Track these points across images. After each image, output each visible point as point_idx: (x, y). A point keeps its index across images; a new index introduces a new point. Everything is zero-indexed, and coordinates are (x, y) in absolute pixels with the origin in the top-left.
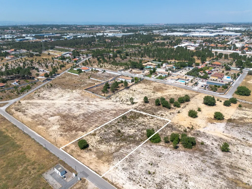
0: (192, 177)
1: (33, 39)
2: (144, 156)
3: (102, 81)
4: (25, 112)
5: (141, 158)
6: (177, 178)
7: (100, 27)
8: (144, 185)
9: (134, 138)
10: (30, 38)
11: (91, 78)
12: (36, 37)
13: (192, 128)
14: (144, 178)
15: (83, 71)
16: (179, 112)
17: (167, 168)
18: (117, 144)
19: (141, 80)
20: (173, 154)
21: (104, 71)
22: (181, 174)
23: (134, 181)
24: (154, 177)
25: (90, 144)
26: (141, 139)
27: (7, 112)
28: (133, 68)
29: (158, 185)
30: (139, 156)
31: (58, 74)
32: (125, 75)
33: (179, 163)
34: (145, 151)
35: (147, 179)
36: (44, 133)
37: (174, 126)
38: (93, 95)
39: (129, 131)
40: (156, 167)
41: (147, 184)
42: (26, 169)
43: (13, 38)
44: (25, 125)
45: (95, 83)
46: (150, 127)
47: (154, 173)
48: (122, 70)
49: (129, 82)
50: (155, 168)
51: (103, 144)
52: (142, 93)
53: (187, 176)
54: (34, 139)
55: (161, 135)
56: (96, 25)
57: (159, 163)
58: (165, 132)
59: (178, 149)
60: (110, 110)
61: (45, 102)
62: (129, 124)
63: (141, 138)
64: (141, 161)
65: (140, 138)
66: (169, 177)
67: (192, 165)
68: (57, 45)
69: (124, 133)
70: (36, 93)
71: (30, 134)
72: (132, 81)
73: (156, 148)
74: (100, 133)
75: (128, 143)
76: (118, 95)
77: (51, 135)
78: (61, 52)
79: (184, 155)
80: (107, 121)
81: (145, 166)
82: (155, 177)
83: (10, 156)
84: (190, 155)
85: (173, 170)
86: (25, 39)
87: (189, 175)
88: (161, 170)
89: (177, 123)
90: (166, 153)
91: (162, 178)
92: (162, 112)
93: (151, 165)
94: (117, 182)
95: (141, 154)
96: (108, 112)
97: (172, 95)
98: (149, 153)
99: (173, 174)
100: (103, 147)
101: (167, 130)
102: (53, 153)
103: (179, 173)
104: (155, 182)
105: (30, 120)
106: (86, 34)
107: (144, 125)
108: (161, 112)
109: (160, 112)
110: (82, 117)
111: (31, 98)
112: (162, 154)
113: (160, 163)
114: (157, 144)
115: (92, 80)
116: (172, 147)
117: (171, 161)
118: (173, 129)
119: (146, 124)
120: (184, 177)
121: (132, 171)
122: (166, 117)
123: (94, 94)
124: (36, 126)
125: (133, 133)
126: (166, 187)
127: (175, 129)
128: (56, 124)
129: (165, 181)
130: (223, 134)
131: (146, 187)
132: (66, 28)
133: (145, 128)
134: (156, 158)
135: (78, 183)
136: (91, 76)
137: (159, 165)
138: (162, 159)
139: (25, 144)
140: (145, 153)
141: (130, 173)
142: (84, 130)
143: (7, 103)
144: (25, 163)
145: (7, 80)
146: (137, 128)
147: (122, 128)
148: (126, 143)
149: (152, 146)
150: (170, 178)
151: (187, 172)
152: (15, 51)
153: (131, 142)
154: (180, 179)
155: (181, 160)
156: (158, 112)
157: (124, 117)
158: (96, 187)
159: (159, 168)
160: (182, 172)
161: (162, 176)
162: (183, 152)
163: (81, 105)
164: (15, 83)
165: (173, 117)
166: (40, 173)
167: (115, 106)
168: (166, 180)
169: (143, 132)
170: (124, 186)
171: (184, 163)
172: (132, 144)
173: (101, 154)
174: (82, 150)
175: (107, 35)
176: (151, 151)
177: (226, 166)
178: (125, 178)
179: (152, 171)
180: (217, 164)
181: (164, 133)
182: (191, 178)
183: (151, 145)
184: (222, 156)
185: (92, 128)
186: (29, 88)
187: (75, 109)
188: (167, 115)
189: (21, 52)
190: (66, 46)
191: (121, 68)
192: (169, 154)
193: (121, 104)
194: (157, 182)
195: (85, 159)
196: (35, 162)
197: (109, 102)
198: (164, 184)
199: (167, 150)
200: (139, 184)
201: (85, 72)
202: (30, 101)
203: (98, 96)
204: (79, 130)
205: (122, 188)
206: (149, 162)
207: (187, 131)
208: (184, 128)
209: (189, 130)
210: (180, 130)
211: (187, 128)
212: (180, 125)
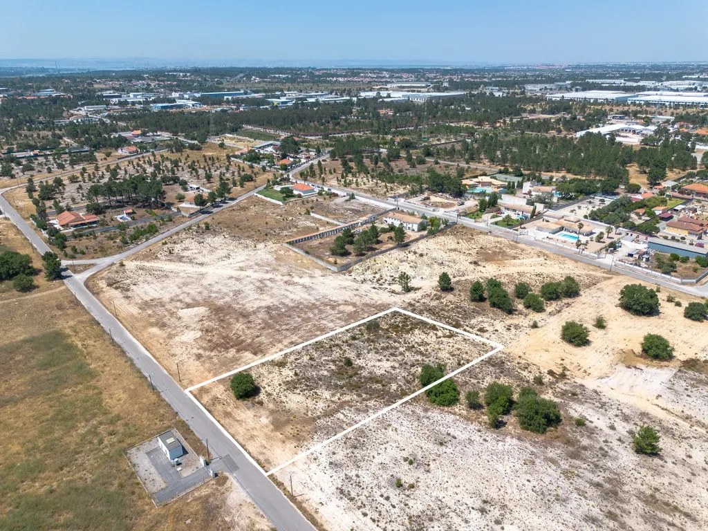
0: (519, 513)
1: (193, 106)
2: (398, 438)
3: (338, 223)
4: (128, 290)
5: (388, 442)
6: (473, 508)
7: (374, 73)
8: (376, 516)
9: (383, 386)
10: (187, 102)
11: (312, 214)
12: (202, 100)
13: (563, 376)
14: (382, 496)
15: (296, 192)
16: (535, 326)
17: (452, 479)
18: (333, 395)
19: (447, 225)
20: (481, 441)
21: (352, 197)
22: (489, 499)
23: (352, 499)
24: (408, 496)
25: (264, 388)
26: (402, 390)
27: (88, 287)
28: (434, 192)
29: (413, 519)
30: (383, 436)
31: (232, 199)
32: (405, 210)
33: (491, 469)
34: (405, 423)
35: (388, 498)
36: (159, 346)
37: (509, 364)
38: (307, 259)
39: (375, 363)
40: (422, 470)
41: (384, 513)
42: (94, 432)
43: (147, 102)
44: (121, 322)
45: (320, 229)
46: (436, 358)
47: (412, 486)
48: (400, 196)
49: (413, 230)
50: (420, 473)
51: (298, 391)
52: (442, 263)
53: (504, 507)
54: (131, 360)
55: (462, 386)
56: (365, 69)
57: (434, 460)
58: (476, 378)
59: (503, 429)
60: (340, 302)
61: (183, 268)
62: (382, 345)
63: (404, 387)
64: (386, 448)
65: (400, 386)
66: (451, 504)
67: (529, 481)
68: (249, 123)
69: (361, 368)
70: (166, 243)
71: (125, 347)
72: (422, 227)
73: (439, 418)
74: (298, 361)
75: (364, 396)
76: (373, 262)
77: (174, 355)
78: (255, 139)
79: (516, 447)
80: (323, 330)
81: (392, 465)
82: (412, 497)
83: (66, 396)
84: (534, 450)
85: (468, 486)
86: (175, 104)
87: (511, 505)
88: (434, 482)
89: (520, 357)
90: (461, 436)
91: (431, 504)
92: (486, 320)
93: (411, 463)
94: (306, 497)
95: (390, 429)
96: (333, 308)
97: (529, 275)
98: (413, 431)
99: (466, 495)
100: (296, 401)
101: (484, 373)
102: (167, 399)
103: (485, 498)
104: (407, 510)
105: (134, 310)
106: (331, 93)
107: (421, 353)
108: (483, 322)
109: (480, 319)
110: (262, 315)
111: (151, 256)
112: (450, 438)
113: (437, 461)
114: (446, 409)
115: (313, 218)
116: (485, 423)
117: (471, 460)
118: (502, 372)
119: (430, 351)
120: (496, 510)
121: (353, 473)
122: (493, 336)
123: (309, 257)
124: (145, 327)
125: (384, 372)
127: (509, 373)
128: (193, 326)
129: (438, 513)
130: (656, 402)
131: (378, 521)
132: (284, 76)
133: (423, 360)
134: (430, 446)
135: (206, 484)
136: (312, 208)
137: (432, 466)
138: (445, 450)
139: (108, 369)
140: (403, 429)
141: (347, 477)
142: (257, 350)
143: (93, 265)
144: (95, 415)
145: (108, 207)
146: (399, 358)
147: (358, 356)
148: (359, 396)
149: (429, 413)
150: (454, 507)
151: (507, 497)
152: (144, 134)
153: (373, 394)
154: (480, 514)
155: (500, 460)
156: (473, 321)
157: (373, 327)
158: (249, 500)
159: (430, 475)
160: (493, 493)
161: (433, 499)
162: (515, 441)
163: (268, 283)
164: (125, 215)
165: (513, 337)
166: (125, 445)
167: (356, 292)
168: (440, 509)
169: (413, 370)
170: (321, 509)
171: (509, 471)
172: (376, 401)
173: (284, 418)
174: (240, 402)
175: (389, 96)
176: (420, 424)
177: (635, 498)
178: (330, 489)
179: (407, 480)
180: (608, 486)
181: (473, 381)
182: (516, 515)
183: (426, 410)
184: (633, 467)
185: (280, 346)
186: (153, 231)
187: (251, 293)
188: (497, 331)
189: (158, 138)
190: (272, 124)
191: (401, 191)
192: (471, 441)
193: (374, 288)
194: (414, 512)
195: (241, 424)
196: (118, 418)
197: (344, 280)
198: (431, 520)
199: (469, 429)
200: (363, 510)
201: (300, 196)
202: (147, 264)
203: (316, 263)
204: (246, 349)
205: (315, 515)
206: (405, 454)
207: (545, 381)
208: (538, 373)
209: (550, 381)
210: (525, 376)
211: (548, 374)
212: (527, 362)
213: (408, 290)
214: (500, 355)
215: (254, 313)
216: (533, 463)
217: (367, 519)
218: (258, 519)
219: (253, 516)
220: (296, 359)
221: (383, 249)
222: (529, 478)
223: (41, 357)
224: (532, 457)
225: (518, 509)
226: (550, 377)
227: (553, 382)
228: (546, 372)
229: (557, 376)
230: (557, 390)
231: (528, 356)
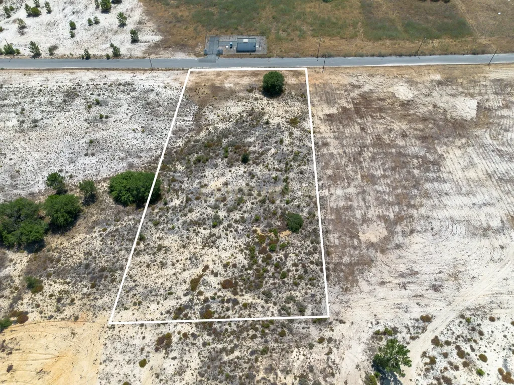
2: (127, 127)
5: (130, 119)
6: (42, 119)
8: (98, 86)
14: (104, 94)
17: (66, 125)
20: (64, 168)
22: (34, 129)
24: (88, 102)
30: (139, 121)
33: (42, 149)
34: (135, 142)
35: (99, 95)
37: (85, 290)
40: (90, 118)
41: (95, 90)
46: (173, 228)
47: (90, 107)
50: (91, 116)
53: (22, 131)
55: (119, 212)
57: (87, 128)
58: (112, 235)
63: (172, 173)
65: (175, 172)
66: (57, 114)
67: (11, 159)
73: (113, 165)
79: (32, 183)
81: (113, 109)
84: (15, 191)
85: (53, 128)
87: (17, 135)
88: (77, 117)
90: (83, 161)
93: (102, 117)
95: (139, 129)
98: (122, 138)
99: (51, 123)
101: (107, 250)
103: (37, 128)
112: (89, 152)
113: (85, 128)
116: (72, 190)
117: (61, 145)
118: (87, 266)
120: (26, 126)
121: (133, 94)
134: (98, 135)
137: (86, 125)
138: (85, 139)
140: (131, 136)
146: (212, 201)
149: (125, 165)
151: (22, 138)
155: (39, 162)
159: (82, 119)
160: (33, 135)
162: (36, 190)
169: (183, 197)
171: (29, 157)
172: (179, 147)
173: (221, 94)
176: (122, 148)
179: (96, 110)
181: (113, 228)
183: (131, 165)
192: (72, 161)
198: (65, 101)
199: (82, 172)
204: (343, 113)
206: (111, 120)
207: (27, 297)
208: (40, 303)
209: (20, 302)
210: (55, 282)
211: (27, 313)
212: (63, 316)
214: (106, 299)
215: (430, 148)
216: (12, 177)
222: (12, 161)
224: (14, 183)
225: (12, 136)
226: (22, 308)
227: (16, 302)
228: (29, 315)
229: (12, 319)
230: (9, 290)
231: (67, 332)
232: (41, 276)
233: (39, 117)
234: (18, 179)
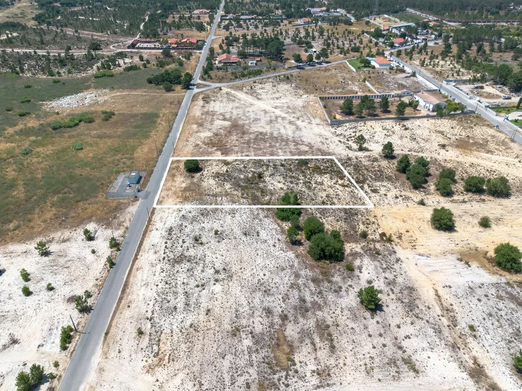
0: (234, 284)
2: (229, 221)
3: (375, 92)
4: (208, 103)
5: (221, 220)
6: (214, 268)
8: (169, 246)
9: (262, 195)
11: (367, 82)
13: (390, 240)
14: (183, 240)
16: (422, 203)
17: (225, 251)
18: (231, 188)
19: (463, 112)
20: (271, 245)
21: (414, 75)
22: (228, 269)
23: (170, 234)
24: (194, 246)
25: (204, 171)
26: (269, 201)
27: (194, 96)
28: (495, 83)
29: (182, 256)
30: (222, 216)
31: (327, 62)
32: (443, 93)
34: (244, 216)
35: (184, 242)
36: (187, 134)
37: (360, 217)
38: (321, 111)
39: (275, 183)
40: (217, 240)
41: (174, 247)
42: (119, 160)
44: (186, 119)
45: (359, 93)
46: (314, 194)
47: (202, 244)
48: (457, 81)
49: (429, 110)
50: (214, 240)
51: (217, 179)
53: (230, 277)
54: (168, 136)
55: (307, 214)
58: (323, 214)
59: (296, 246)
60: (305, 143)
61: (246, 98)
62: (293, 175)
63: (272, 200)
64: (215, 222)
68: (414, 7)
69: (264, 182)
70: (255, 82)
71: (173, 130)
73: (267, 223)
76: (363, 124)
77: (188, 141)
79: (287, 258)
80: (272, 155)
81: (207, 230)
82: (195, 248)
83: (129, 142)
84: (296, 265)
85: (227, 258)
87: (235, 278)
88: (214, 248)
89: (375, 216)
90: (264, 237)
91: (199, 255)
92: (389, 186)
93: (217, 234)
94: (155, 223)
95: (232, 215)
96: (296, 145)
97: (480, 168)
98: (241, 222)
99: (220, 261)
100: (209, 183)
101: (333, 214)
102: (160, 159)
104: (185, 251)
105: (198, 114)
107: (310, 188)
108: (384, 186)
109: (385, 184)
110: (253, 136)
111: (240, 88)
112: (255, 235)
113: (230, 240)
114: (279, 221)
115: (366, 86)
117: (249, 250)
118: (346, 219)
119: (317, 189)
120: (224, 276)
121: (186, 224)
122: (377, 197)
123: (324, 110)
124: (193, 124)
125: (272, 188)
126: (186, 266)
127: (350, 221)
128: (214, 130)
129: (196, 260)
130: (439, 288)
131: (167, 248)
134: (238, 232)
135: (129, 199)
136: (370, 77)
137: (224, 241)
138: (243, 238)
139: (155, 136)
140: (238, 218)
141: (181, 225)
142: (226, 153)
143: (209, 86)
144: (127, 154)
145: (252, 55)
146: (292, 185)
147: (272, 175)
149: (265, 219)
150: (207, 262)
151: (239, 274)
154: (214, 272)
155: (266, 258)
156: (378, 184)
157: (305, 163)
158: (134, 213)
159: (217, 244)
160: (235, 269)
161: (203, 254)
162: (292, 255)
163: (280, 119)
164: (255, 61)
165: (392, 203)
166: (122, 170)
167: (324, 140)
168: (200, 259)
170: (154, 231)
171: (261, 265)
173: (193, 188)
174: (185, 173)
176: (251, 221)
177: (315, 320)
178: (168, 225)
179: (204, 240)
180: (309, 305)
181: (318, 215)
182: (231, 284)
183: (266, 217)
184: (343, 306)
185: (240, 154)
186: (259, 73)
187: (263, 122)
188: (386, 195)
192: (265, 242)
193: (340, 141)
194: (186, 254)
195: (172, 182)
196: (133, 158)
197: (327, 131)
198: (189, 261)
199: (274, 236)
200: (168, 241)
201: (374, 67)
202: (233, 92)
203: (324, 115)
204: (221, 150)
205: (148, 232)
206: (220, 229)
207: (370, 237)
208: (373, 230)
209: (375, 239)
210: (359, 228)
211: (380, 234)
212: (376, 221)
213: (361, 149)
214: (362, 209)
215: (251, 133)
216: (283, 269)
217: (165, 245)
218: (127, 221)
219: (127, 219)
220: (237, 164)
221: (383, 117)
222: (266, 274)
223: (140, 122)
224: (289, 267)
225: (236, 282)
226: (378, 237)
227: (376, 240)
228: (380, 233)
229: (385, 239)
230: (370, 246)
231: (383, 218)
232: (357, 235)
233: (212, 271)
234: (284, 266)
